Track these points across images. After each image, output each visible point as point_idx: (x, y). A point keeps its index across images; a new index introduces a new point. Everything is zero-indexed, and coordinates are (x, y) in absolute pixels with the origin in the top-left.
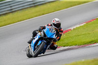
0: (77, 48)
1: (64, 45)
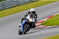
0: (58, 27)
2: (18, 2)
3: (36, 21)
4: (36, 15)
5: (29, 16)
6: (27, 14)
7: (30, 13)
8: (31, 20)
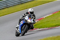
1: (39, 27)
2: (7, 4)
3: (34, 22)
4: (34, 16)
5: (27, 16)
6: (25, 14)
7: (28, 13)
8: (29, 21)
